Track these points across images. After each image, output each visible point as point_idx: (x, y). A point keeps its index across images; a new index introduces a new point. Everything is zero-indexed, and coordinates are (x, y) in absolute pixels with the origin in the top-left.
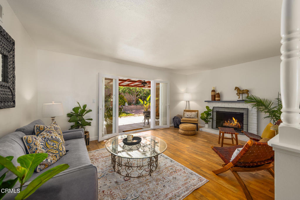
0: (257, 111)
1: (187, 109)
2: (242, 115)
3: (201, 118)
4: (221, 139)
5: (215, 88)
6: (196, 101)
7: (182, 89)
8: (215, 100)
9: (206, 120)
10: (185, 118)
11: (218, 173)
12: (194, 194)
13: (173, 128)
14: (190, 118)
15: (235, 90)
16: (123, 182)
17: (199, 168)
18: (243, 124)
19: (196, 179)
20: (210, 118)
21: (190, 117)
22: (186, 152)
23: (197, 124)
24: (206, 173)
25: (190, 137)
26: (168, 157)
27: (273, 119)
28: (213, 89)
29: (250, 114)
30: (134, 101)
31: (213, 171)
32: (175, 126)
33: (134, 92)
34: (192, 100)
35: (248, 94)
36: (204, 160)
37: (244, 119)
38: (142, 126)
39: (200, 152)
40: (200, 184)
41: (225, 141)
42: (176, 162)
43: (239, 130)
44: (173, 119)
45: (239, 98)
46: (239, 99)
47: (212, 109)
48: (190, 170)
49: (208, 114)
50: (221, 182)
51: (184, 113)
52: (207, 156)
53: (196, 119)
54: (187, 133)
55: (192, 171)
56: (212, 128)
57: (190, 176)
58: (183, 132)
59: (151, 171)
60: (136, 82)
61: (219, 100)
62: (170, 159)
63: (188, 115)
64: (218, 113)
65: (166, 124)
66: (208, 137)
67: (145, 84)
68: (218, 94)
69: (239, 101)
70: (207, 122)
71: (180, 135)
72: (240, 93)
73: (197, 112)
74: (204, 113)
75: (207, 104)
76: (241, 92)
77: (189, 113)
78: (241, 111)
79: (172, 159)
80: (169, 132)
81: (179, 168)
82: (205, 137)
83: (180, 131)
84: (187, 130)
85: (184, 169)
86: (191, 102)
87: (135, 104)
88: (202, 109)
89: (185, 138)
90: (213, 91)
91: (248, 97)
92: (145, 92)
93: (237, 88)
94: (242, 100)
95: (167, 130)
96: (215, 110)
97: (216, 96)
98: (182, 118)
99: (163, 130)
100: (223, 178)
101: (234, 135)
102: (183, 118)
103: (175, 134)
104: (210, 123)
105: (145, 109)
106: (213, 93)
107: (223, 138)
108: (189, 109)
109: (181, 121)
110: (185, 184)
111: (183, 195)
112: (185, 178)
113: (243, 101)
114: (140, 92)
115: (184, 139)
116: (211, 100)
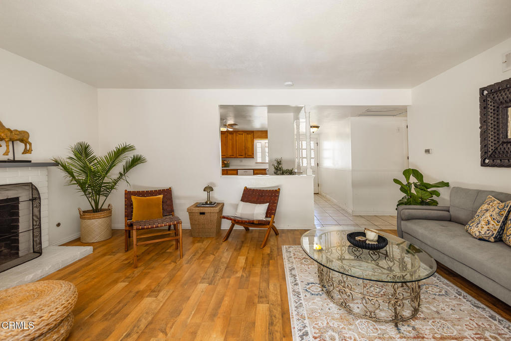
94: (12, 159)
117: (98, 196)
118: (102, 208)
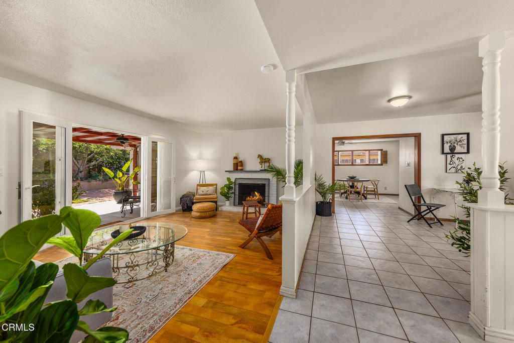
0: (277, 181)
1: (201, 183)
2: (264, 185)
3: (222, 194)
4: (245, 215)
5: (238, 154)
6: (213, 170)
7: (193, 153)
8: (237, 170)
9: (227, 196)
10: (199, 195)
11: (243, 246)
12: (224, 269)
13: (181, 212)
14: (206, 195)
15: (258, 158)
16: (123, 291)
17: (225, 247)
18: (265, 197)
19: (224, 257)
20: (232, 193)
21: (206, 193)
22: (207, 237)
23: (216, 202)
24: (233, 250)
25: (208, 220)
26: (184, 247)
28: (235, 156)
29: (271, 185)
30: (81, 172)
31: (239, 247)
32: (184, 209)
33: (83, 153)
34: (208, 170)
35: (270, 163)
36: (229, 239)
37: (266, 190)
38: (118, 218)
39: (224, 233)
40: (228, 260)
41: (250, 216)
42: (197, 249)
43: (262, 203)
44: (181, 198)
45: (262, 167)
46: (261, 169)
47: (234, 181)
48: (215, 252)
49: (229, 188)
50: (248, 252)
51: (197, 189)
52: (232, 235)
53: (215, 196)
54: (203, 214)
55: (218, 252)
56: (234, 205)
57: (217, 256)
58: (198, 214)
59: (167, 265)
60: (101, 134)
61: (242, 170)
62: (188, 248)
63: (203, 192)
64: (240, 185)
65: (170, 208)
66: (230, 217)
67: (125, 141)
68: (241, 162)
69: (261, 171)
70: (228, 198)
71: (194, 219)
72: (262, 162)
73: (215, 186)
74: (225, 187)
75: (228, 175)
76: (263, 161)
77: (205, 188)
78: (263, 182)
79: (191, 248)
80: (175, 218)
81: (201, 254)
82: (226, 217)
83: (194, 214)
84: (204, 211)
85: (208, 253)
86: (206, 173)
87: (86, 179)
88: (221, 182)
89: (202, 222)
90: (236, 158)
91: (269, 166)
92: (112, 154)
93: (260, 156)
95: (172, 216)
96: (238, 182)
97: (238, 165)
98: (194, 196)
99: (164, 217)
100: (248, 249)
101: (257, 209)
102: (197, 196)
103: (187, 220)
104: (232, 200)
105: (119, 187)
106: (235, 161)
107: (247, 213)
108: (204, 183)
109: (194, 201)
110: (213, 264)
111: (213, 274)
112: (211, 261)
113: (265, 171)
114: (99, 154)
115: (200, 223)
116: (232, 170)
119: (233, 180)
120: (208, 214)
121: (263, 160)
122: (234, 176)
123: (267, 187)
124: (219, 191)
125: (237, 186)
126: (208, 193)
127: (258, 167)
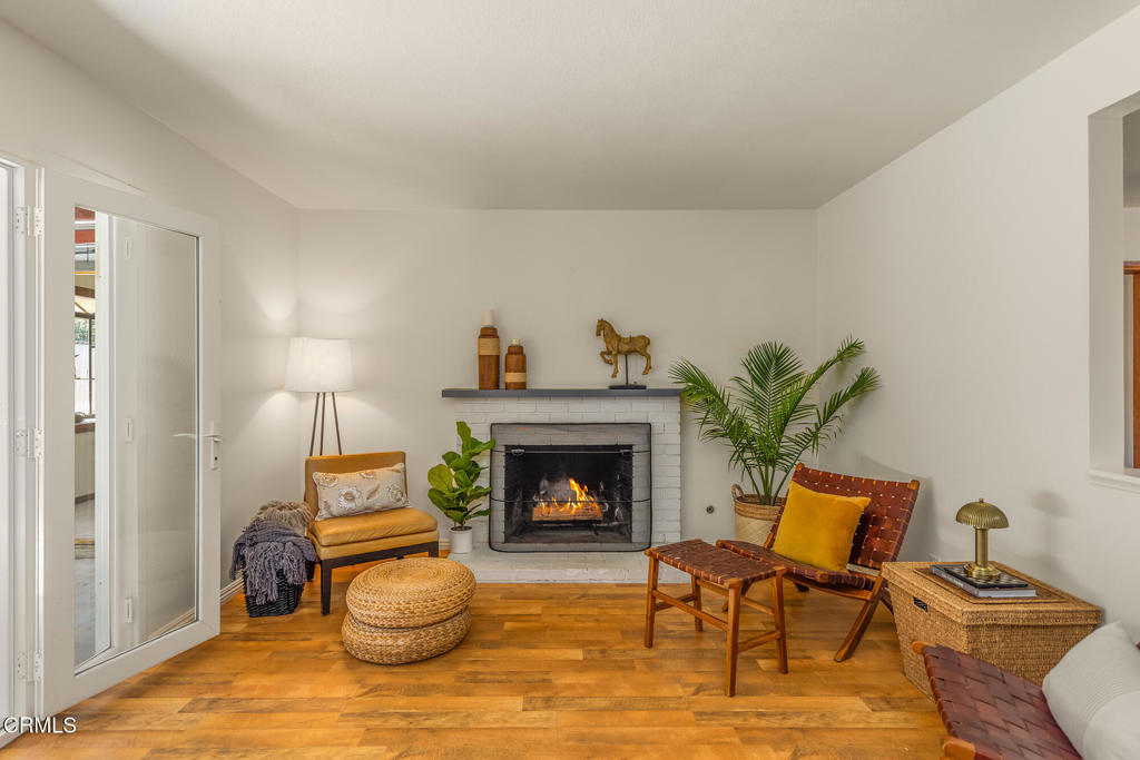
3: (436, 500)
5: (500, 316)
8: (499, 388)
9: (458, 509)
10: (342, 519)
15: (598, 334)
20: (484, 492)
21: (372, 504)
27: (744, 461)
28: (488, 322)
29: (656, 449)
35: (649, 358)
45: (614, 376)
46: (615, 382)
47: (485, 438)
49: (467, 470)
51: (312, 488)
56: (492, 546)
61: (522, 386)
63: (350, 497)
64: (514, 455)
68: (518, 351)
70: (462, 519)
72: (619, 352)
73: (399, 466)
74: (446, 465)
75: (458, 411)
76: (625, 348)
78: (622, 439)
83: (363, 637)
90: (489, 333)
93: (604, 328)
94: (624, 383)
96: (502, 440)
98: (310, 526)
102: (326, 527)
104: (480, 525)
106: (488, 348)
109: (330, 552)
116: (476, 386)
117: (770, 468)
118: (779, 496)
119: (481, 434)
120: (431, 640)
121: (620, 345)
122: (485, 415)
123: (638, 462)
124: (421, 484)
125: (501, 460)
126: (379, 501)
127: (599, 375)
